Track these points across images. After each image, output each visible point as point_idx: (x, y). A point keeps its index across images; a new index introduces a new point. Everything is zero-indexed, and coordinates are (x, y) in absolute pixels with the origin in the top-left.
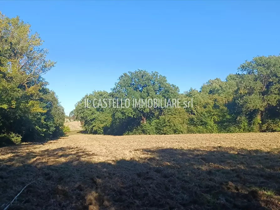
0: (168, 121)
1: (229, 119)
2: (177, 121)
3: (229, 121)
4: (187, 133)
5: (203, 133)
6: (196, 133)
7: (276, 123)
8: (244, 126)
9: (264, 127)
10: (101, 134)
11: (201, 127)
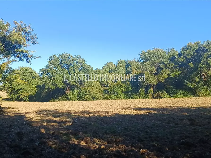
0: (88, 91)
1: (131, 90)
2: (95, 91)
3: (131, 91)
4: (103, 99)
5: (115, 99)
6: (109, 100)
7: (163, 93)
8: (142, 94)
9: (156, 95)
10: (27, 101)
11: (113, 95)
